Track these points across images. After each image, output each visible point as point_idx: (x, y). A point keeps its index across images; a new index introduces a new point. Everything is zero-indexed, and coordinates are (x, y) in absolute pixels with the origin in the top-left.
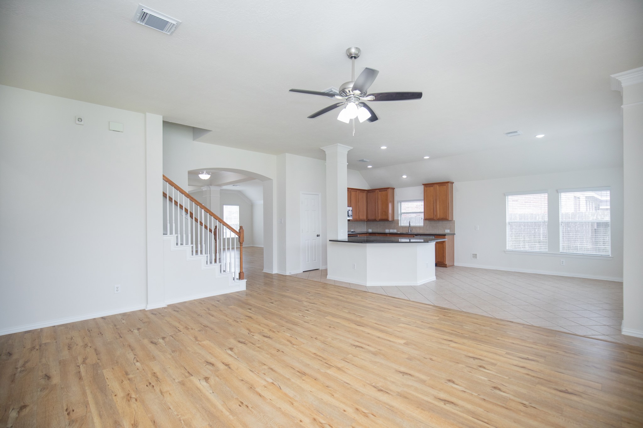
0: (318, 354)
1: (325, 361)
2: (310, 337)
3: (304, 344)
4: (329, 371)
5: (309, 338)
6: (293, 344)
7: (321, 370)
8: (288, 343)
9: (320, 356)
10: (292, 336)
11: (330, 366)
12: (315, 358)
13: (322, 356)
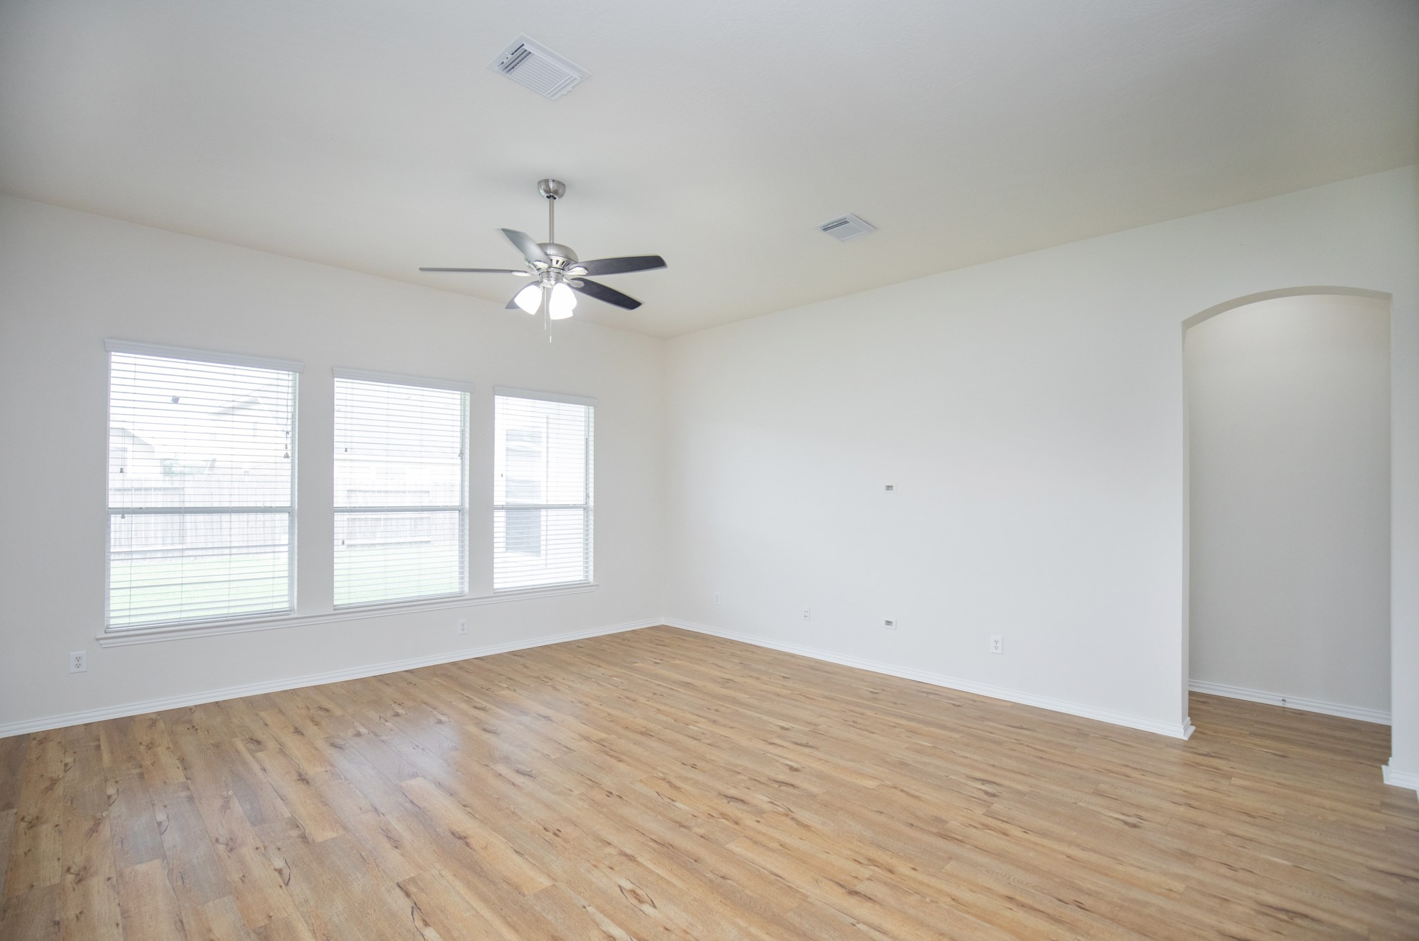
0: (613, 761)
1: (606, 749)
2: (624, 798)
3: (641, 781)
4: (604, 735)
5: (627, 796)
6: (664, 779)
7: (616, 737)
8: (678, 783)
9: (611, 756)
10: (670, 801)
11: (600, 742)
12: (621, 754)
13: (608, 757)
